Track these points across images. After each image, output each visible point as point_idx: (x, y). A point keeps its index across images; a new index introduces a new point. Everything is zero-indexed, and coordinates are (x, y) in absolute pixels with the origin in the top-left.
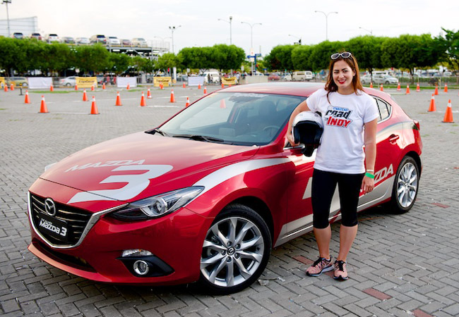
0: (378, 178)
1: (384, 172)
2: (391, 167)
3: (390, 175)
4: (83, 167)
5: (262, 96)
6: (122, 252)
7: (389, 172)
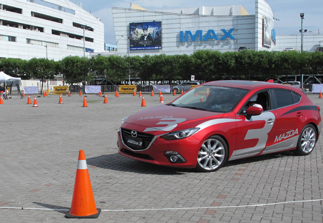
0: (288, 135)
1: (292, 132)
2: (297, 130)
3: (296, 135)
4: (146, 118)
5: (227, 88)
6: (166, 151)
7: (295, 133)
